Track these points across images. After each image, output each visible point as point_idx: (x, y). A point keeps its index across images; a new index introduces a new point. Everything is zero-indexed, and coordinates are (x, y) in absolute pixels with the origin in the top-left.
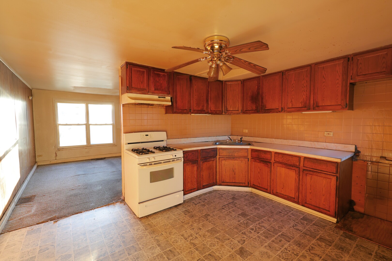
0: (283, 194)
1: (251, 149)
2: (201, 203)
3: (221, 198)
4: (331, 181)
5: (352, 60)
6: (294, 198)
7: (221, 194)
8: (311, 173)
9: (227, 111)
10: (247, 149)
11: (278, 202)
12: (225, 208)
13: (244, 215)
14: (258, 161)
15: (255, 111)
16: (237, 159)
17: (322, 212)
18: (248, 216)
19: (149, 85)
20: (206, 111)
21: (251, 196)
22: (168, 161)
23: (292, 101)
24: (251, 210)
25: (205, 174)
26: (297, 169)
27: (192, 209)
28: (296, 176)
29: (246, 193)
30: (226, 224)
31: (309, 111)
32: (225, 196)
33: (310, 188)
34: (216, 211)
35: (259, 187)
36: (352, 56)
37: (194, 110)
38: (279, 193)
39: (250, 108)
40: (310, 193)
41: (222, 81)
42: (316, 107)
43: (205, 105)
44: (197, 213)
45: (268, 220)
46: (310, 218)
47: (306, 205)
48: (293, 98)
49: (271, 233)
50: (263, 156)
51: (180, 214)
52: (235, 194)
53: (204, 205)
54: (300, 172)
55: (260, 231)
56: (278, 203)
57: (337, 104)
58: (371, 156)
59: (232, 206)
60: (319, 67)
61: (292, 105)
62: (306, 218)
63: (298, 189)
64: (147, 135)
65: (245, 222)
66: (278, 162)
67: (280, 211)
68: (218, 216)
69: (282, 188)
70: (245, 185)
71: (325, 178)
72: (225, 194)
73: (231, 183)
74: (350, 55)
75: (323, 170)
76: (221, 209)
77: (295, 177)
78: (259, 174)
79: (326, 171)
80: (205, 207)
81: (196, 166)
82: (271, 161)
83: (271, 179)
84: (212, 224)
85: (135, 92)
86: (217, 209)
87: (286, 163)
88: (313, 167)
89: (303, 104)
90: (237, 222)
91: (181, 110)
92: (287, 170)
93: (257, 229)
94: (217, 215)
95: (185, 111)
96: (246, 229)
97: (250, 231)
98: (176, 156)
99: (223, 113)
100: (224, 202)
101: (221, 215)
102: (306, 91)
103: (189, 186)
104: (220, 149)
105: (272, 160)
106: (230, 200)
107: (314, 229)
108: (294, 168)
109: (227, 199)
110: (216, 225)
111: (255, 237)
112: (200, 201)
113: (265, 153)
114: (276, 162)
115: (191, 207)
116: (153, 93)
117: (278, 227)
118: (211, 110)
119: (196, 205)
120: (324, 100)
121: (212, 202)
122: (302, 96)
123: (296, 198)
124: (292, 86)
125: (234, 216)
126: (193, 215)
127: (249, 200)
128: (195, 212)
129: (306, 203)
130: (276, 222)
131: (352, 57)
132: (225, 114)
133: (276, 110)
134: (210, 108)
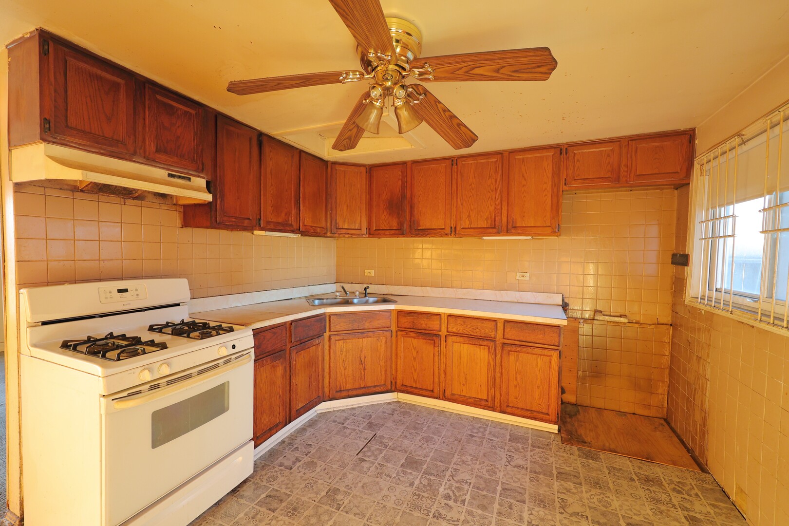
0: (465, 396)
1: (396, 310)
2: (300, 459)
3: (345, 433)
4: (551, 360)
5: (566, 153)
6: (486, 400)
7: (341, 420)
8: (518, 349)
9: (336, 229)
10: (390, 311)
11: (455, 414)
12: (365, 456)
13: (412, 463)
14: (413, 335)
15: (397, 232)
16: (369, 334)
17: (537, 417)
18: (422, 463)
19: (135, 131)
20: (295, 227)
21: (402, 410)
22: (212, 366)
23: (469, 216)
24: (420, 445)
25: (300, 380)
26: (491, 344)
27: (284, 487)
28: (490, 357)
29: (389, 406)
30: (390, 505)
31: (499, 235)
32: (349, 424)
33: (515, 377)
34: (348, 473)
35: (416, 388)
36: (566, 147)
37: (268, 223)
38: (458, 395)
39: (385, 226)
40: (516, 386)
41: (327, 162)
42: (511, 229)
43: (293, 212)
44: (303, 496)
45: (464, 462)
46: (520, 434)
47: (509, 410)
48: (472, 210)
49: (484, 493)
50: (424, 323)
51: (257, 514)
52: (369, 414)
53: (312, 464)
54: (497, 349)
55: (463, 495)
56: (457, 415)
57: (545, 225)
58: (582, 310)
59: (377, 446)
60: (516, 157)
61: (471, 223)
62: (516, 437)
63: (493, 383)
64: (126, 291)
65: (425, 482)
66: (454, 333)
67: (469, 433)
68: (360, 485)
69: (463, 385)
70: (385, 389)
71: (541, 355)
72: (347, 418)
73: (356, 389)
74: (563, 144)
75: (537, 342)
76: (358, 462)
77: (489, 359)
78: (415, 361)
79: (542, 343)
80: (318, 469)
81: (282, 364)
82: (440, 333)
83: (439, 368)
84: (355, 515)
85: (80, 144)
86: (350, 466)
87: (471, 335)
88: (522, 338)
89: (489, 222)
90: (409, 489)
91: (235, 218)
92: (473, 348)
93: (455, 491)
94: (357, 484)
95: (246, 221)
96: (436, 503)
97: (446, 504)
98: (234, 347)
99: (329, 234)
100: (356, 441)
101: (366, 480)
102: (494, 199)
103: (265, 422)
104: (331, 315)
105: (442, 329)
106: (366, 431)
107: (540, 457)
108: (486, 343)
109: (359, 432)
110: (367, 517)
111: (462, 518)
112: (296, 455)
113: (427, 318)
114: (450, 334)
115: (280, 479)
116: (149, 160)
117: (488, 471)
118: (305, 225)
119: (291, 468)
120: (524, 216)
121: (328, 448)
122: (488, 207)
123: (490, 399)
124: (471, 187)
125: (395, 475)
126: (295, 504)
127: (403, 423)
128: (297, 494)
129: (508, 406)
130: (478, 462)
131: (566, 149)
132: (332, 235)
133: (441, 230)
134: (303, 219)
